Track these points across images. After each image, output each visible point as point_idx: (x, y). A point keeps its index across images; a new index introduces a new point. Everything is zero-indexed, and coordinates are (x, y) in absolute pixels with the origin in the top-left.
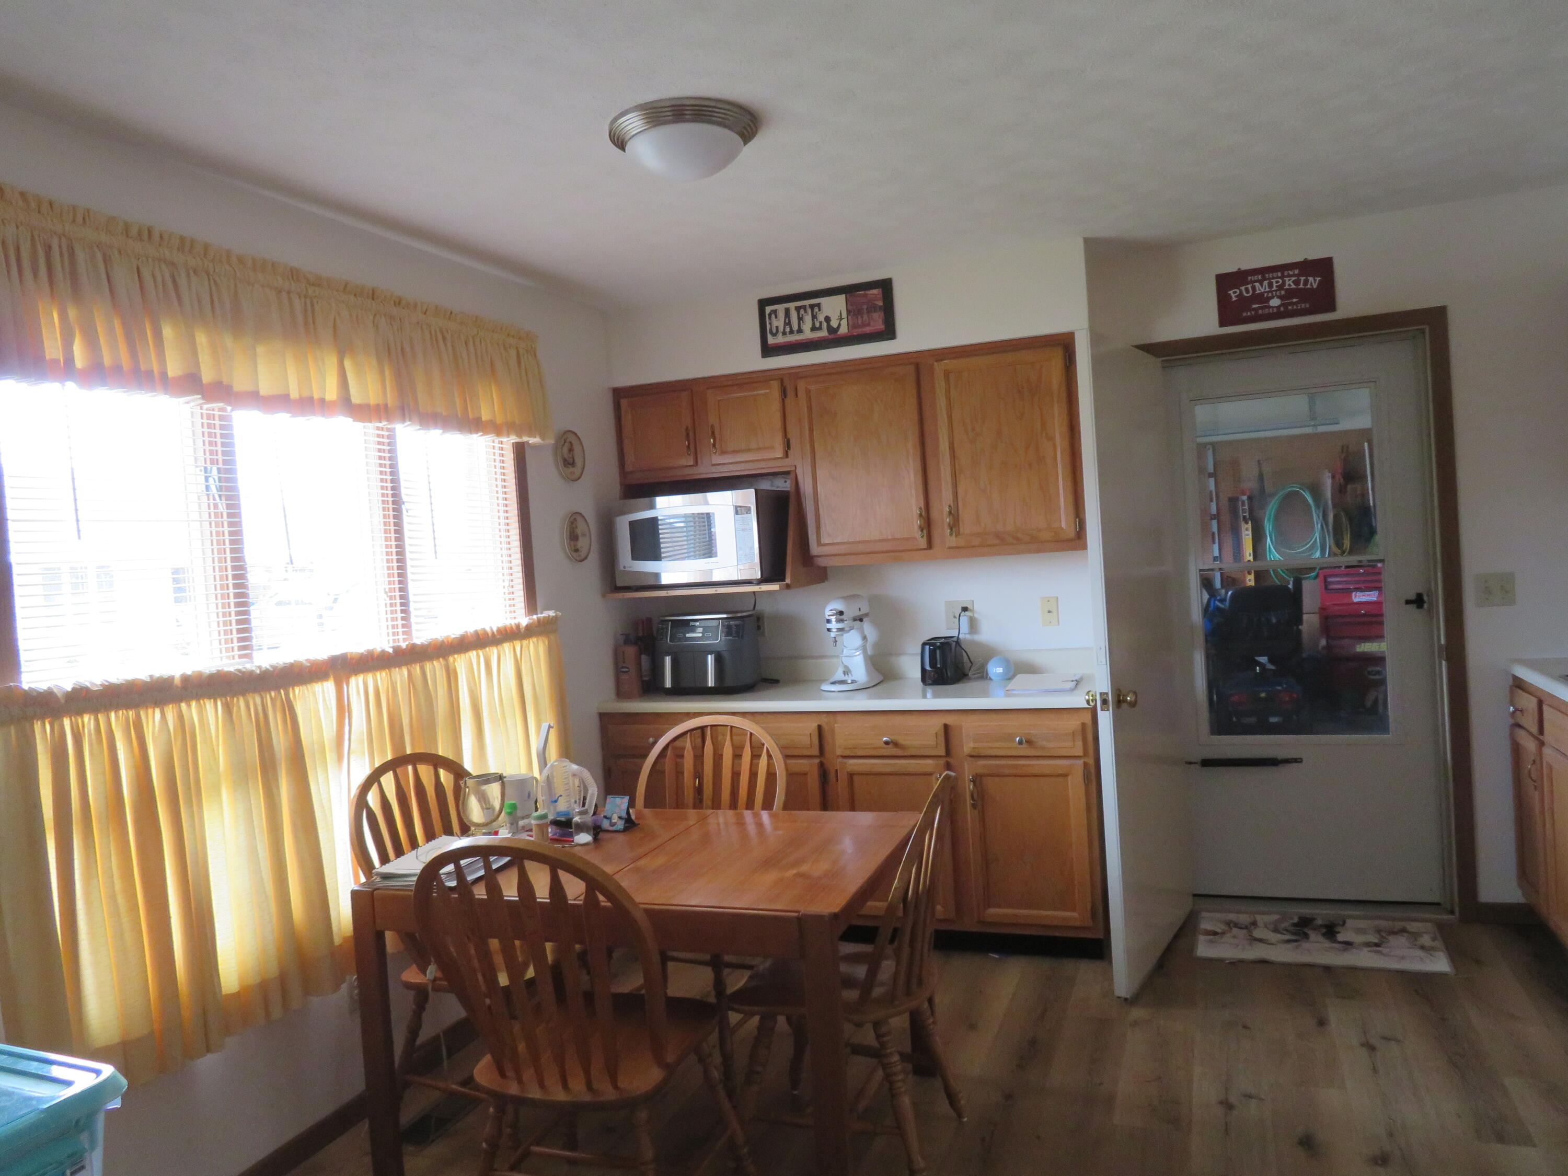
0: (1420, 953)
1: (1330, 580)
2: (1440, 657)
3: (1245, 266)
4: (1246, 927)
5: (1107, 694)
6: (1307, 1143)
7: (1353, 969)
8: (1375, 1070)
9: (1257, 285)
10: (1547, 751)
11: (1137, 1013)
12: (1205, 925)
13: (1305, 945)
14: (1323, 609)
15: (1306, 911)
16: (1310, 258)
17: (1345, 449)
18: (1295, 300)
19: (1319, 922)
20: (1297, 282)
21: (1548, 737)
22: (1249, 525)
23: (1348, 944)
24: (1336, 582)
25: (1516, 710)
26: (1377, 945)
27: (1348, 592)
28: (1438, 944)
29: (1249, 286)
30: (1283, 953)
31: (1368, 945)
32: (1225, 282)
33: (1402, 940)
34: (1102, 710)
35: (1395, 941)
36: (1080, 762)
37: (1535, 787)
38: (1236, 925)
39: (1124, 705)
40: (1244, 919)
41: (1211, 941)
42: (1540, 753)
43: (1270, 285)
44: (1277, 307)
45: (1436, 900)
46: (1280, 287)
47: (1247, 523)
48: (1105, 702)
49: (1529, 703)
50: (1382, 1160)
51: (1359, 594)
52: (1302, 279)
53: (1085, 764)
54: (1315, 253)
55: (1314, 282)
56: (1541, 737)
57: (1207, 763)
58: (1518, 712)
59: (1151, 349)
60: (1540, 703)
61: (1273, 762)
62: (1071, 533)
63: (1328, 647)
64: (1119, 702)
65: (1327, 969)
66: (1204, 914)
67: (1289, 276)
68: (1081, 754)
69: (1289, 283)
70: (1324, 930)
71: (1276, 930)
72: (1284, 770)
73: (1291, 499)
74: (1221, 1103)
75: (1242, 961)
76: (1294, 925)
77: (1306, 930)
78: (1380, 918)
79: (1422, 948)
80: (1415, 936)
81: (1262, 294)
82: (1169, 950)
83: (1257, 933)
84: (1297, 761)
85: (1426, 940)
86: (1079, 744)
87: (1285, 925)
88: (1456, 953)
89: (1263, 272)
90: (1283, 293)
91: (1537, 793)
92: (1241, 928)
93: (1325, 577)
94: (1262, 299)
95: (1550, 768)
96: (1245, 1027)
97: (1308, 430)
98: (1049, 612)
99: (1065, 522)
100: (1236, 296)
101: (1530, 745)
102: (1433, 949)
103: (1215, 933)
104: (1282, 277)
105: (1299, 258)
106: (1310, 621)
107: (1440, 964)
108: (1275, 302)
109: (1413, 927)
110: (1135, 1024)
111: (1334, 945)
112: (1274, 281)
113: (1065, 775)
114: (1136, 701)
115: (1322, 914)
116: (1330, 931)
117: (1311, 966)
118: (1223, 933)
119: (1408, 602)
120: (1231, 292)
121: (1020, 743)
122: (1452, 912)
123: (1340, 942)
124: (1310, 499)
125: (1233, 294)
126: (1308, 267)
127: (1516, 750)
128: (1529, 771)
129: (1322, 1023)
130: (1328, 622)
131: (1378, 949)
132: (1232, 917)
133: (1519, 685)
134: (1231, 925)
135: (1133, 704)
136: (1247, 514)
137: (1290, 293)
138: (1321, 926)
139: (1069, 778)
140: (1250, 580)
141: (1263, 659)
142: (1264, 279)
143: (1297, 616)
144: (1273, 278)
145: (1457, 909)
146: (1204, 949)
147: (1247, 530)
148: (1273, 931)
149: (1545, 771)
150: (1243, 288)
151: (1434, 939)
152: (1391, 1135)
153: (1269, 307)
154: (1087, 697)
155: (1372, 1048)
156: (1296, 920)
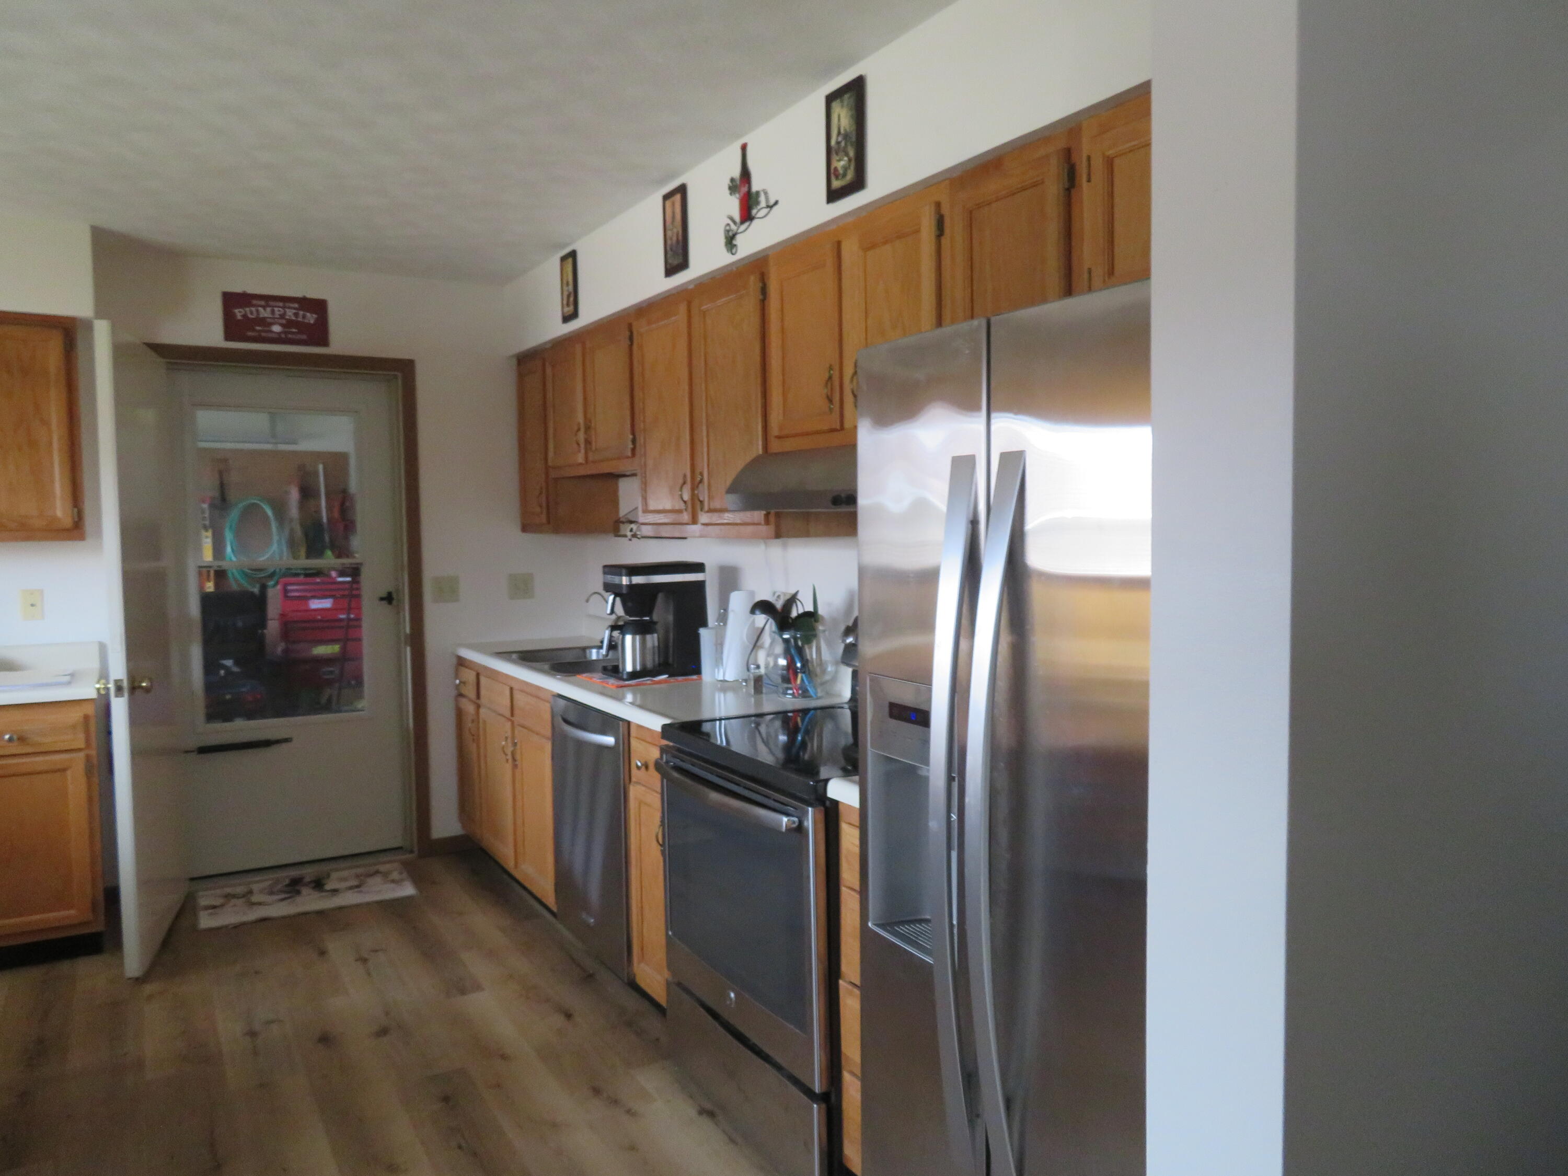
0: (393, 885)
1: (289, 588)
2: (406, 643)
3: (250, 290)
4: (244, 896)
5: (121, 680)
6: (325, 1039)
7: (341, 908)
8: (369, 974)
9: (261, 309)
10: (482, 711)
11: (149, 989)
12: (203, 902)
13: (299, 899)
14: (283, 615)
15: (294, 873)
16: (309, 296)
17: (301, 468)
18: (294, 330)
19: (307, 879)
20: (296, 315)
21: (483, 701)
22: (209, 533)
23: (335, 891)
24: (295, 590)
25: (461, 682)
26: (357, 887)
27: (305, 599)
28: (405, 875)
29: (253, 309)
30: (279, 909)
31: (351, 888)
32: (231, 301)
33: (378, 879)
34: (117, 696)
35: (371, 881)
36: (82, 755)
37: (473, 740)
38: (234, 896)
39: (138, 693)
40: (239, 890)
41: (211, 914)
42: (478, 713)
43: (273, 312)
44: (278, 333)
45: (400, 845)
46: (282, 316)
47: (207, 531)
48: (119, 689)
49: (470, 676)
50: (383, 1032)
51: (316, 601)
52: (301, 313)
53: (88, 758)
54: (313, 293)
55: (311, 318)
56: (477, 701)
57: (204, 750)
58: (462, 684)
59: (160, 349)
60: (478, 675)
61: (267, 743)
62: (68, 522)
63: (286, 651)
64: (133, 689)
65: (321, 913)
66: (201, 893)
67: (289, 308)
68: (82, 746)
69: (290, 314)
70: (313, 885)
71: (271, 893)
72: (274, 749)
73: (251, 511)
74: (246, 1034)
75: (244, 924)
76: (287, 886)
77: (297, 888)
78: (358, 867)
79: (393, 881)
80: (385, 875)
81: (264, 318)
82: (172, 931)
83: (255, 898)
84: (287, 740)
85: (395, 875)
86: (81, 736)
87: (279, 887)
88: (418, 879)
89: (268, 299)
90: (284, 322)
91: (475, 745)
92: (238, 898)
93: (286, 585)
94: (262, 321)
95: (485, 722)
96: (256, 973)
97: (269, 447)
98: (32, 605)
99: (61, 510)
100: (241, 316)
101: (469, 708)
102: (401, 880)
103: (214, 907)
104: (284, 307)
105: (298, 294)
106: (273, 627)
107: (408, 890)
108: (277, 328)
109: (382, 868)
110: (150, 998)
111: (324, 894)
112: (276, 309)
113: (64, 770)
114: (152, 686)
115: (309, 873)
116: (318, 884)
117: (305, 914)
118: (222, 906)
119: (382, 599)
120: (236, 311)
121: (10, 740)
122: (412, 852)
123: (328, 891)
124: (269, 512)
125: (239, 313)
126: (307, 304)
127: (459, 714)
128: (470, 730)
129: (322, 953)
130: (288, 628)
131: (359, 889)
132: (228, 890)
133: (461, 663)
134: (229, 897)
135: (147, 690)
136: (207, 523)
137: (289, 324)
138: (311, 882)
139: (69, 773)
140: (209, 587)
141: (229, 663)
142: (268, 306)
143: (262, 622)
144: (276, 307)
145: (416, 849)
146: (206, 921)
147: (207, 537)
148: (269, 895)
149: (481, 725)
150: (247, 309)
151: (401, 873)
152: (387, 1014)
153: (271, 332)
154: (98, 686)
155: (364, 961)
156: (287, 881)
